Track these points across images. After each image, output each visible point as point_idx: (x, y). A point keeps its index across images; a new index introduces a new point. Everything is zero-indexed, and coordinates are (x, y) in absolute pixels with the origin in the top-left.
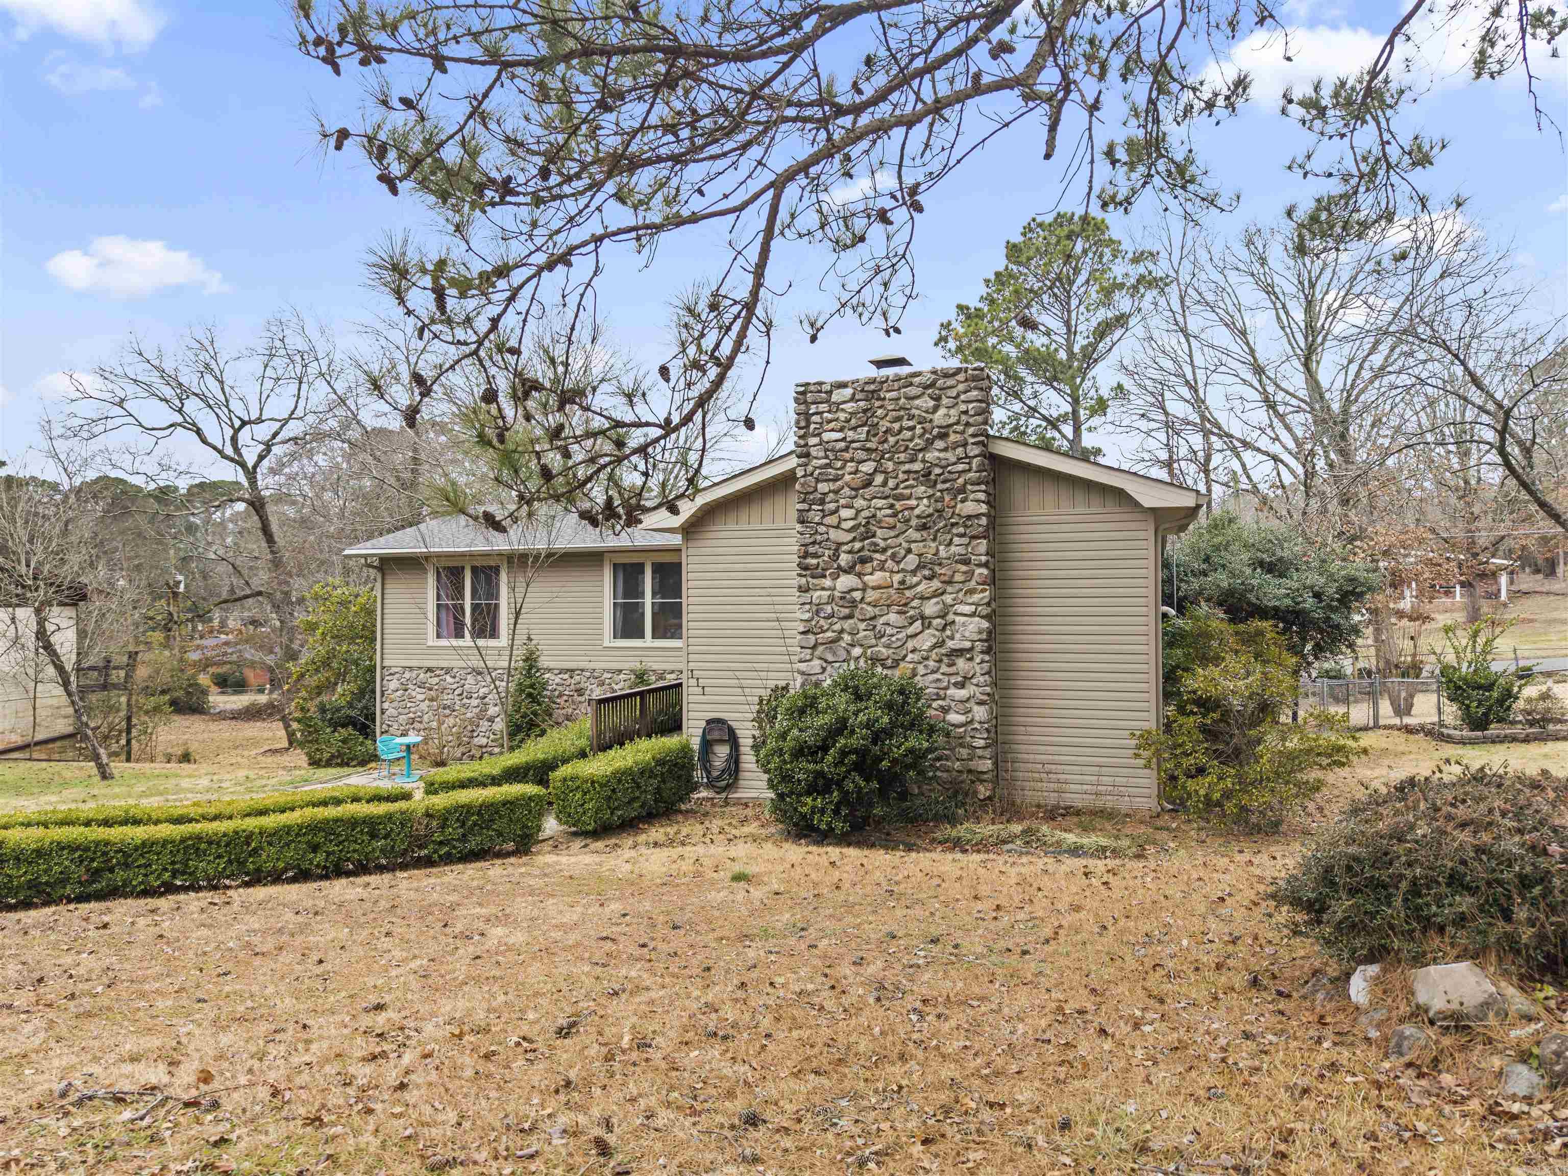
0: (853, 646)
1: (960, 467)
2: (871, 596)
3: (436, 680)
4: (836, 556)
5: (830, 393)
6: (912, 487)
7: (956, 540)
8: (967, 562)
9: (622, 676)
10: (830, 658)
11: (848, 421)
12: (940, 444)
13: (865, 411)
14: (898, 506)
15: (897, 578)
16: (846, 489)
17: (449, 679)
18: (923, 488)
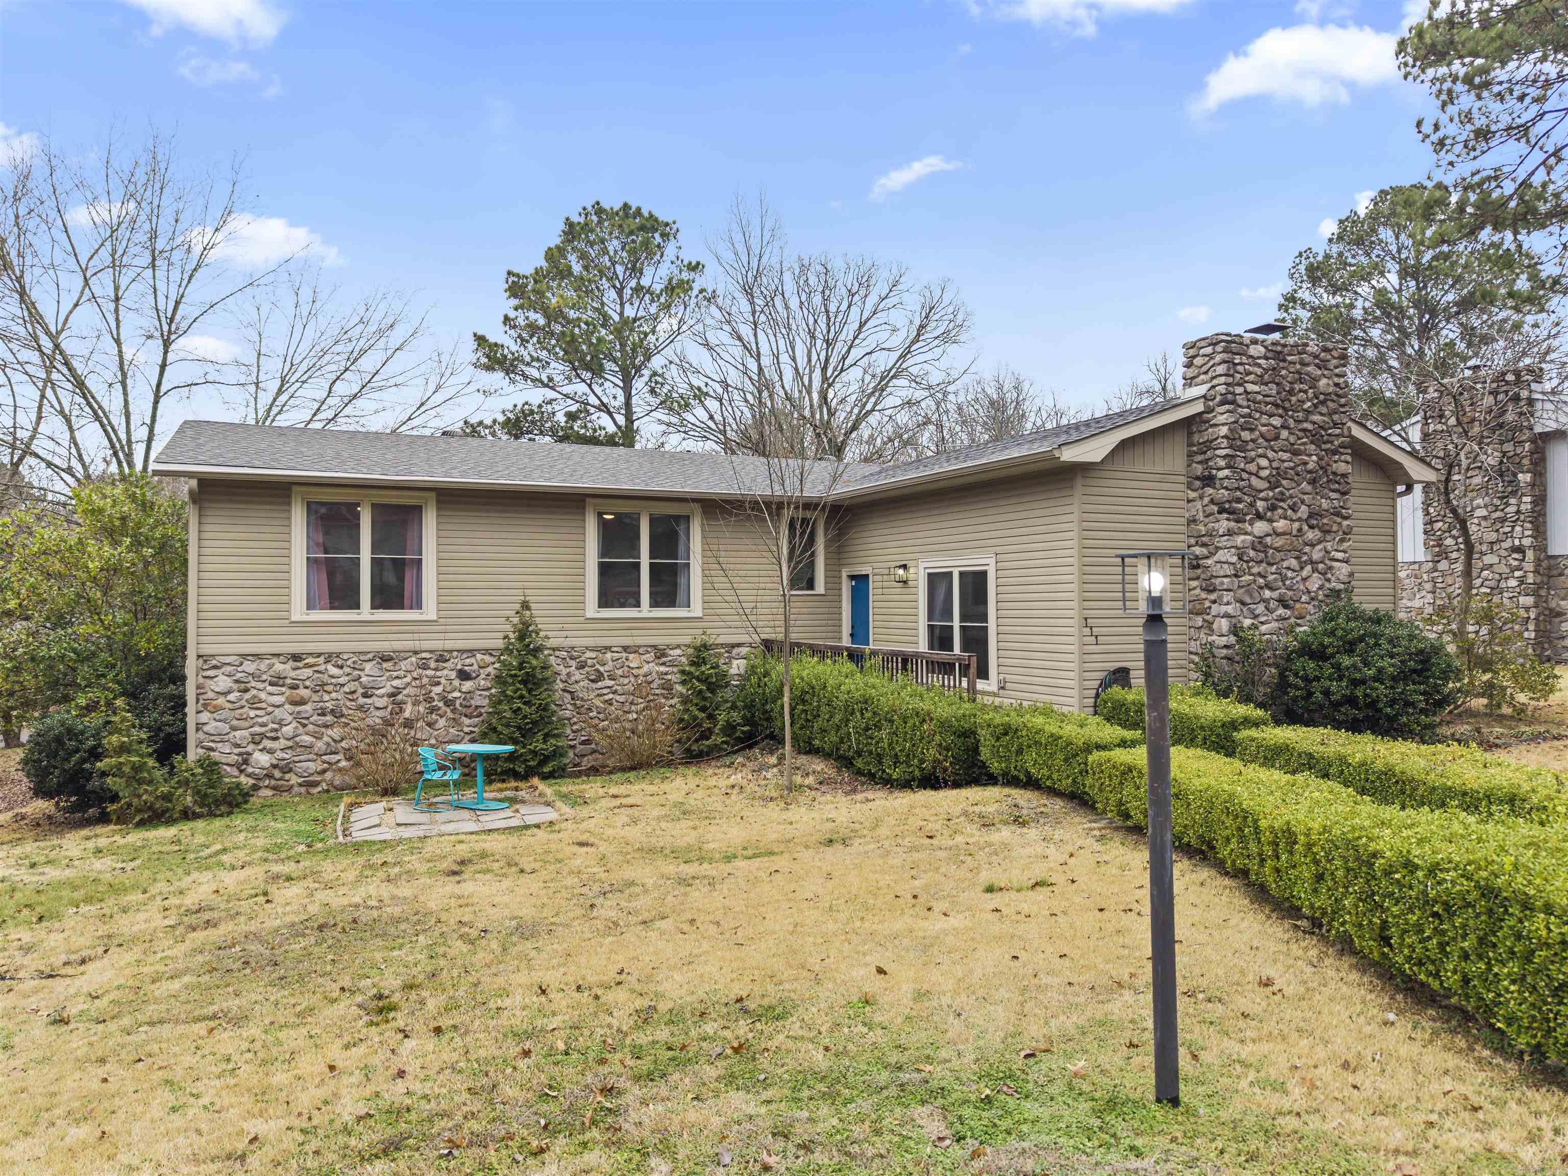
0: (1261, 588)
1: (1338, 431)
2: (1279, 542)
3: (308, 672)
4: (1252, 505)
5: (1247, 346)
6: (1304, 444)
7: (1334, 495)
8: (1338, 514)
9: (609, 655)
10: (1248, 600)
11: (1261, 376)
12: (1324, 410)
13: (1274, 369)
14: (1296, 459)
15: (1296, 525)
16: (1261, 440)
17: (334, 671)
18: (1313, 447)
